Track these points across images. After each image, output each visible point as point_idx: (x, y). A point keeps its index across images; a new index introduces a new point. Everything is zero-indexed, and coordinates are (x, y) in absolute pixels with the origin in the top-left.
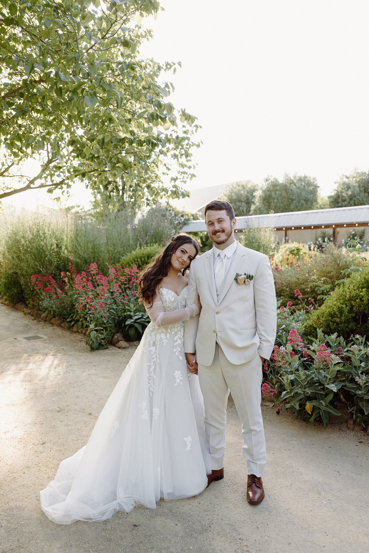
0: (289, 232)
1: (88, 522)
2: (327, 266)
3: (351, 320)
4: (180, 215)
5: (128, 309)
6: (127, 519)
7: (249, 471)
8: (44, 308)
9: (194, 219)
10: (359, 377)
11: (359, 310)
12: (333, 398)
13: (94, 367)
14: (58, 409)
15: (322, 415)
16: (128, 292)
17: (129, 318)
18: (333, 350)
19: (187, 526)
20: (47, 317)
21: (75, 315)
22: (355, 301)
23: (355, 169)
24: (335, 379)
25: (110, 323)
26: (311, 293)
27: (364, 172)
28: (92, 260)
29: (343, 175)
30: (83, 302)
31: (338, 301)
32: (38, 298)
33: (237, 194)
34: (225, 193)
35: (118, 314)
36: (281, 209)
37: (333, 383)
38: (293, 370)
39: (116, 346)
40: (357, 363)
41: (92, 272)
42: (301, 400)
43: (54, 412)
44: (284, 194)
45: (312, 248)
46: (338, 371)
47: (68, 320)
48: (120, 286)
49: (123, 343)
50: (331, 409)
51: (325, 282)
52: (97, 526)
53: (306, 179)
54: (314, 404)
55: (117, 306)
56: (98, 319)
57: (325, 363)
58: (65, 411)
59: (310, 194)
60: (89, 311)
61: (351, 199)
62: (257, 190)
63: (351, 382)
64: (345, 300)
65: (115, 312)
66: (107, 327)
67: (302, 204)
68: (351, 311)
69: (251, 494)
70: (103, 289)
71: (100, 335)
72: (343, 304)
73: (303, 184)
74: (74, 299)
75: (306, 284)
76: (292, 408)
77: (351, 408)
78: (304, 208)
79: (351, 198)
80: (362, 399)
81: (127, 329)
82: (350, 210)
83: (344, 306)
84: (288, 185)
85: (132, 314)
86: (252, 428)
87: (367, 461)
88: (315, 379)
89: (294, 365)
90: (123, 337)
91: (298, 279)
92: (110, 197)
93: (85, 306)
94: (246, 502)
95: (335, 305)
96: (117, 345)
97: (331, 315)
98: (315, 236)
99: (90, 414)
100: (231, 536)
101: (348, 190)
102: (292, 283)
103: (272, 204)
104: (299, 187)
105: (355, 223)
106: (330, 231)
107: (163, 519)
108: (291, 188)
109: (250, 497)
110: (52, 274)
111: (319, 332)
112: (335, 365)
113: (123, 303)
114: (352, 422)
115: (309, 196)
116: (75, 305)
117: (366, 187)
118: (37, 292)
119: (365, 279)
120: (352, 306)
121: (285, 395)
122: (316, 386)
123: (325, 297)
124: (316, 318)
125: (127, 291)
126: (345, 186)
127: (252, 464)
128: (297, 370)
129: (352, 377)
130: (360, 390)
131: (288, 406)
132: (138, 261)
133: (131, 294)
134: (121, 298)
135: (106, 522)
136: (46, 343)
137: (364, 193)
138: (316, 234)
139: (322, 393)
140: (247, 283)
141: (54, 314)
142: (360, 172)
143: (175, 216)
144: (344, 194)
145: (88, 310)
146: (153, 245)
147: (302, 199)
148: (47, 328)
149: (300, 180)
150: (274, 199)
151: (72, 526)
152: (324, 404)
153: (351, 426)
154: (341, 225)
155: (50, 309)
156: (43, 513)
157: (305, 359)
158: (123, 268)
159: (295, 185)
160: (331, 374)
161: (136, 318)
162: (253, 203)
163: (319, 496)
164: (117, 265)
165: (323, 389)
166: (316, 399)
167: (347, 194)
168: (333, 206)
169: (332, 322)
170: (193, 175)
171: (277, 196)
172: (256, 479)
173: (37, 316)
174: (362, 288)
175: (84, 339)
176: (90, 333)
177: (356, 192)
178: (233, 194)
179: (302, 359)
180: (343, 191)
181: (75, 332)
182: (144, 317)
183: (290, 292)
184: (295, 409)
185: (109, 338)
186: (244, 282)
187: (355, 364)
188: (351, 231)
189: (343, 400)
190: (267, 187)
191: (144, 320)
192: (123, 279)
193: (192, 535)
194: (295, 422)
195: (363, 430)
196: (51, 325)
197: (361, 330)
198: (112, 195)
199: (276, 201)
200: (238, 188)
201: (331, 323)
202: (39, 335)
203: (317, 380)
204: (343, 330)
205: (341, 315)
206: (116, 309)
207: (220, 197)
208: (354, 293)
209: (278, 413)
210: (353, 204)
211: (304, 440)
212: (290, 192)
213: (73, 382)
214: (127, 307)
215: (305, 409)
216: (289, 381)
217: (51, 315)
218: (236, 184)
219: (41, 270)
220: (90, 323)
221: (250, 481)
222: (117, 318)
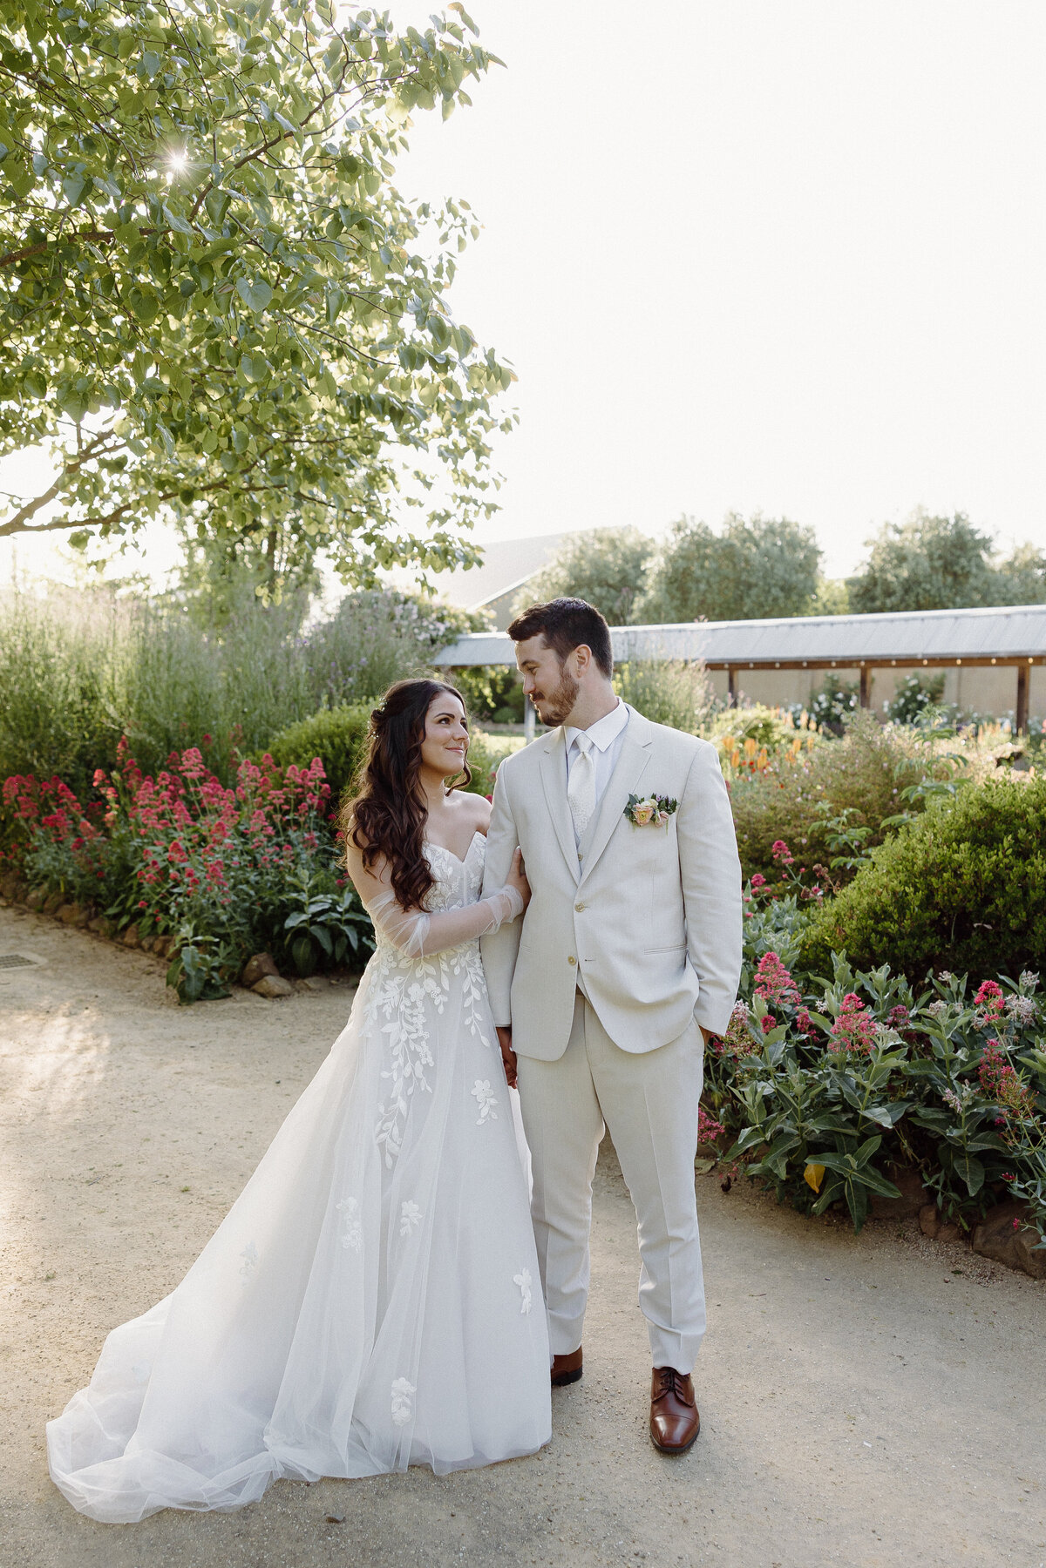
0: (741, 675)
1: (192, 1512)
2: (854, 775)
3: (927, 929)
4: (434, 616)
5: (292, 885)
6: (308, 1502)
7: (656, 1357)
8: (38, 874)
9: (474, 629)
10: (953, 1088)
11: (949, 900)
12: (881, 1147)
13: (192, 1050)
14: (89, 1175)
15: (850, 1194)
16: (293, 834)
17: (295, 910)
18: (880, 1013)
19: (485, 1520)
20: (44, 902)
21: (132, 897)
22: (939, 875)
23: (920, 508)
24: (887, 1094)
25: (238, 924)
26: (808, 849)
27: (942, 517)
28: (187, 738)
29: (887, 525)
30: (159, 860)
31: (893, 874)
32: (21, 845)
33: (594, 563)
34: (562, 560)
35: (261, 898)
36: (717, 611)
37: (880, 1104)
38: (771, 1067)
39: (254, 991)
40: (944, 1052)
41: (189, 774)
42: (791, 1152)
43: (76, 1184)
44: (727, 570)
45: (803, 722)
46: (896, 1072)
47: (112, 911)
48: (269, 817)
49: (274, 982)
50: (874, 1178)
51: (852, 821)
52: (220, 1523)
53: (788, 530)
54: (827, 1163)
55: (261, 874)
56: (202, 910)
57: (857, 1048)
58: (111, 1180)
59: (797, 572)
60: (174, 887)
61: (907, 591)
62: (651, 555)
63: (928, 1105)
64: (911, 874)
65: (252, 893)
66: (228, 935)
67: (775, 600)
68: (928, 902)
69: (661, 1422)
70: (220, 824)
71: (208, 957)
72: (906, 884)
73: (779, 543)
74: (132, 849)
75: (798, 823)
76: (769, 1174)
77: (930, 1176)
78: (781, 609)
79: (909, 586)
80: (960, 1152)
81: (286, 942)
82: (907, 620)
83: (910, 890)
84: (738, 544)
85: (304, 897)
86: (672, 1232)
87: (976, 1325)
88: (833, 1093)
89: (772, 1054)
90: (277, 964)
91: (773, 809)
92: (234, 557)
93: (164, 873)
94: (650, 1447)
95: (885, 887)
96: (255, 987)
97: (875, 913)
98: (809, 689)
99: (186, 1190)
100: (609, 1546)
101: (899, 566)
102: (759, 821)
103: (693, 595)
104: (768, 551)
105: (920, 657)
106: (851, 677)
107: (413, 1499)
108: (746, 552)
109: (660, 1433)
110: (66, 774)
111: (839, 961)
112: (885, 1052)
113: (278, 867)
114: (931, 1215)
115: (794, 578)
116: (133, 869)
117: (949, 558)
118: (18, 826)
119: (966, 815)
120: (931, 893)
121: (747, 1139)
122: (834, 1113)
123: (851, 862)
124: (832, 920)
125: (290, 832)
126: (893, 555)
127: (665, 1338)
128: (782, 1068)
129: (931, 1091)
130: (955, 1127)
131: (755, 1169)
132: (322, 746)
133: (301, 840)
134: (271, 850)
135: (247, 1511)
136: (44, 977)
137: (944, 577)
138: (812, 685)
139: (851, 1131)
140: (660, 821)
141: (66, 892)
142: (932, 515)
143: (421, 616)
144: (890, 577)
145: (172, 884)
146: (367, 703)
147: (775, 585)
148: (45, 933)
149: (771, 531)
150: (698, 581)
151: (146, 1525)
152: (854, 1163)
153: (930, 1227)
154: (882, 662)
155: (55, 876)
156: (55, 1490)
157: (805, 1036)
158: (278, 764)
159: (757, 545)
160: (874, 1078)
161: (314, 909)
162: (641, 590)
163: (853, 1428)
164: (263, 754)
165: (853, 1122)
166: (832, 1149)
167: (897, 577)
168: (859, 606)
169: (877, 932)
170: (492, 508)
171: (706, 574)
172: (677, 1381)
173: (15, 897)
174: (959, 842)
175: (157, 969)
176: (179, 952)
177: (921, 572)
178: (583, 562)
179: (796, 1038)
180: (888, 566)
181: (131, 947)
182: (340, 909)
183: (750, 845)
184: (776, 1176)
185: (234, 967)
186: (653, 819)
187: (941, 1053)
188: (908, 678)
189: (910, 1152)
190: (681, 548)
191: (338, 916)
192: (277, 796)
193: (498, 1545)
194: (774, 1214)
195: (962, 1238)
196: (58, 924)
197: (953, 956)
198: (238, 552)
199: (703, 586)
200: (597, 546)
201: (873, 935)
202: (22, 954)
203: (836, 1096)
204: (906, 956)
205: (902, 914)
206: (257, 883)
207: (547, 569)
208: (936, 855)
209: (726, 1188)
210: (913, 605)
211: (802, 1268)
212: (743, 565)
213: (129, 1094)
214: (289, 879)
215: (802, 1178)
216: (758, 1098)
217: (59, 894)
218: (592, 534)
219: (35, 762)
220: (179, 922)
221: (660, 1387)
222: (259, 909)
